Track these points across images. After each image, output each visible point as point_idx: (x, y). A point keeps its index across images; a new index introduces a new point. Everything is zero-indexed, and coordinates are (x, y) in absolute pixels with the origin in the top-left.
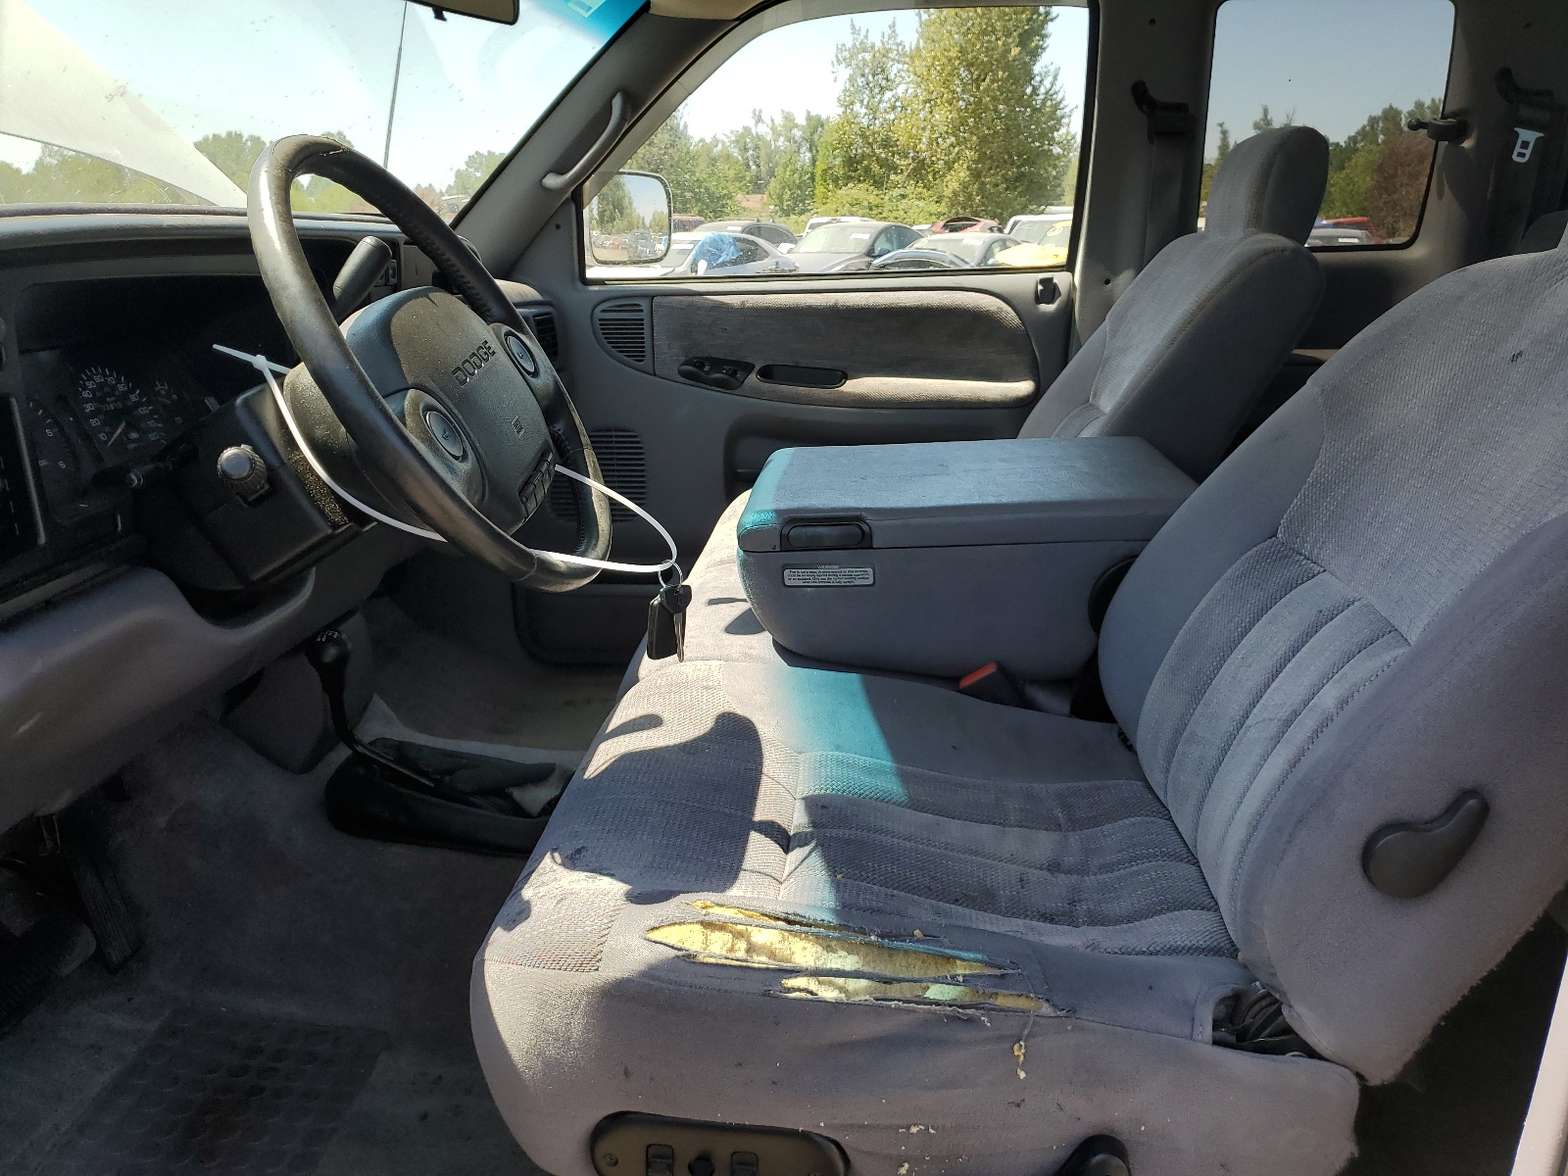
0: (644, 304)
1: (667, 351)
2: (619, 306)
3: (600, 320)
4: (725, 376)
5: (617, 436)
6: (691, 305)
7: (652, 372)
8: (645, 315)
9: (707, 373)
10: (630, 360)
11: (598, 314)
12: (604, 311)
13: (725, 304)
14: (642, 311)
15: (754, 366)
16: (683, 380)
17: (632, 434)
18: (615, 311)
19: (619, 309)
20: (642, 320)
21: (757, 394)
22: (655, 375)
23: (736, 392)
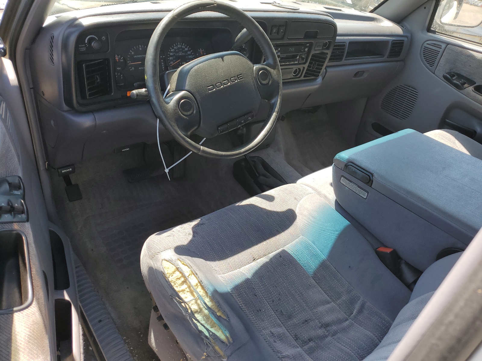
0: (443, 46)
1: (442, 67)
2: (434, 44)
3: (425, 47)
4: (459, 84)
5: (411, 90)
6: (461, 52)
7: (434, 72)
8: (441, 50)
9: (454, 80)
10: (428, 65)
11: (425, 45)
12: (428, 44)
13: (474, 56)
14: (441, 48)
15: (475, 83)
16: (443, 79)
17: (416, 91)
18: (432, 45)
19: (434, 45)
20: (439, 52)
21: (468, 95)
22: (434, 74)
23: (460, 91)
